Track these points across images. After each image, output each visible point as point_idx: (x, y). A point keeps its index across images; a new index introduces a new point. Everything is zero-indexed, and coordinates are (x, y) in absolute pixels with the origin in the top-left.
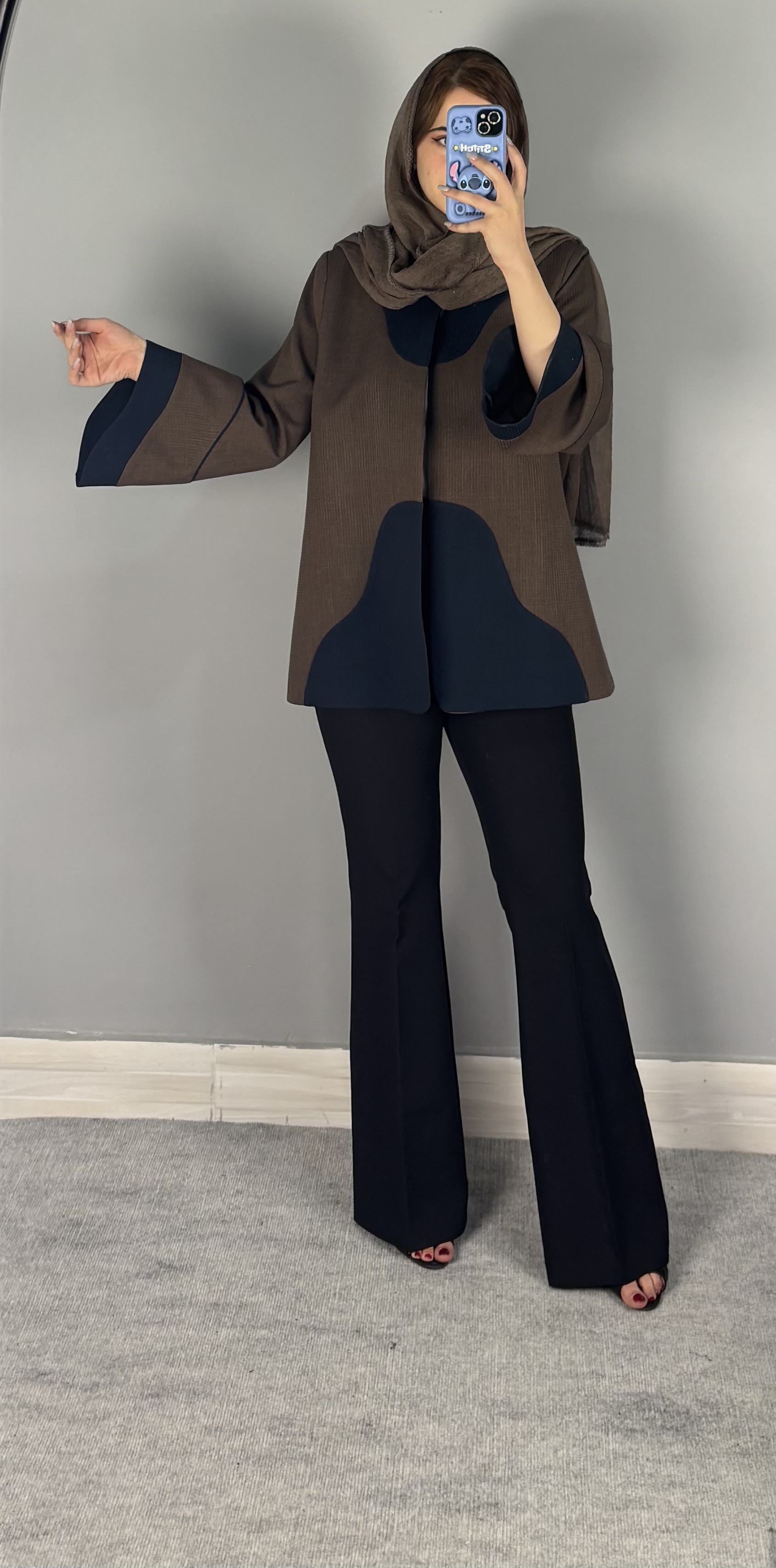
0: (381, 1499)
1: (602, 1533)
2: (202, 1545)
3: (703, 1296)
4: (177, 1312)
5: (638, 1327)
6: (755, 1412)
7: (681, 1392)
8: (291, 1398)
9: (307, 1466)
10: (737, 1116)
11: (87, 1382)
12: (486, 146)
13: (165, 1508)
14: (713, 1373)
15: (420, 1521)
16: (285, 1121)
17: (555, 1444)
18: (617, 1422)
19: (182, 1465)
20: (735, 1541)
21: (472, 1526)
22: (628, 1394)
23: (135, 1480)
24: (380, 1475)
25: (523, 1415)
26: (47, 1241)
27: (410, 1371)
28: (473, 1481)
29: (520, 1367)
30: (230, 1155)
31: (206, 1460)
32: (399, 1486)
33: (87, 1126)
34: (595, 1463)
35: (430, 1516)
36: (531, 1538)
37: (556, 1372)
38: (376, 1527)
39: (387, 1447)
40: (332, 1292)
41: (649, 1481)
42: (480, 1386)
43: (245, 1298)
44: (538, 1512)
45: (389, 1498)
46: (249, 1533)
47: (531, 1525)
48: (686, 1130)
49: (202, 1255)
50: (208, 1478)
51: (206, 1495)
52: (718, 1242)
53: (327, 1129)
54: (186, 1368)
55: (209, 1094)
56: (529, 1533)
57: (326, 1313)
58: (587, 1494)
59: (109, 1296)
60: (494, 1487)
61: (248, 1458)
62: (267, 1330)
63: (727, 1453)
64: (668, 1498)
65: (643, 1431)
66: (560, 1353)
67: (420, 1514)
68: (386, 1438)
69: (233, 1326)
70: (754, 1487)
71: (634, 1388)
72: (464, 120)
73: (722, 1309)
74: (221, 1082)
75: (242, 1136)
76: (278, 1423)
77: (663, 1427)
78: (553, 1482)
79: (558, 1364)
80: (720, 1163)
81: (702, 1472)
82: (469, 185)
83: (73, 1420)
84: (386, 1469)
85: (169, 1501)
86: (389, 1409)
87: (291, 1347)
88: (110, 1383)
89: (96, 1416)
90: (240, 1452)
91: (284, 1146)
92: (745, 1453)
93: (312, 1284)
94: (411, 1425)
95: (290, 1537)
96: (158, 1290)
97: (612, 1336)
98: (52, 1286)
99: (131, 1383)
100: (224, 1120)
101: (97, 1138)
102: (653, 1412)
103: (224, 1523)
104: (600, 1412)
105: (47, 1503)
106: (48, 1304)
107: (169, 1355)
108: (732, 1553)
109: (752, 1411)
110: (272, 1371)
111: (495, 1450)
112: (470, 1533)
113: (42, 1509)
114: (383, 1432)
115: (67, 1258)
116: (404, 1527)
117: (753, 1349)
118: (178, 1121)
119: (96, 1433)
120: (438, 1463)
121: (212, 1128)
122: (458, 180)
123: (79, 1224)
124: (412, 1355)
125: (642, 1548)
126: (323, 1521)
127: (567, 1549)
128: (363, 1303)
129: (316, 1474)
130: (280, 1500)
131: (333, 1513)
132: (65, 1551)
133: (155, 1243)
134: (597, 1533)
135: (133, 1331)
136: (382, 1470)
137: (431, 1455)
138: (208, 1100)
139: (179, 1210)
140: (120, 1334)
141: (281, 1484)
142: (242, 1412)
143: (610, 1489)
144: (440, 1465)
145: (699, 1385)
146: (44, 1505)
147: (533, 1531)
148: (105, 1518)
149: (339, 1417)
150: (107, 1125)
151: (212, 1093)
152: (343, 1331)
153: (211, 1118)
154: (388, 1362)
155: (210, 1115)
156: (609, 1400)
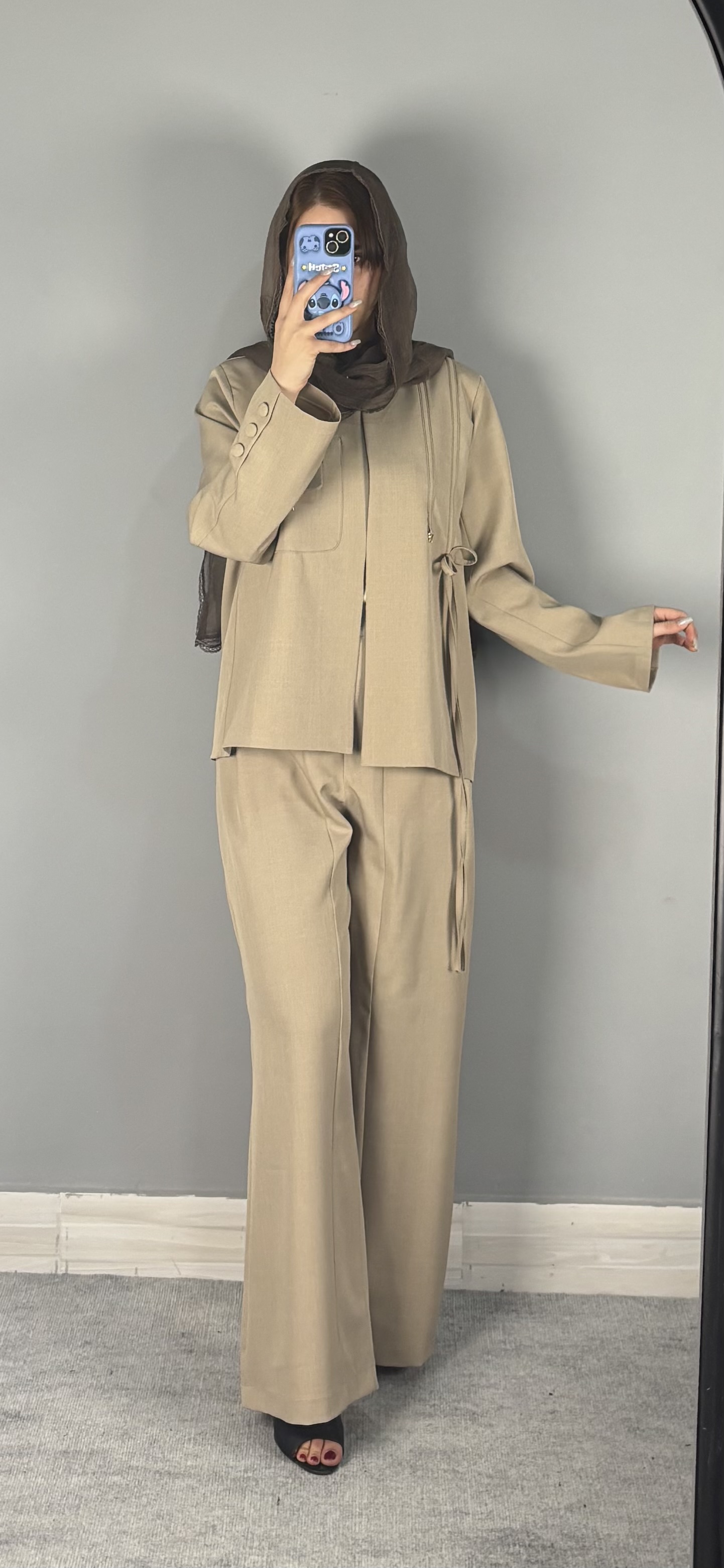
3: (568, 1433)
4: (26, 1460)
6: (621, 1545)
7: (547, 1527)
8: (146, 1542)
10: (605, 1259)
12: (334, 265)
16: (134, 1271)
22: (493, 1531)
25: (386, 1553)
29: (382, 1507)
30: (77, 1306)
37: (419, 1511)
40: (186, 1438)
43: (97, 1444)
48: (552, 1275)
49: (49, 1404)
52: (583, 1382)
53: (178, 1279)
54: (35, 1515)
55: (54, 1246)
57: (181, 1458)
62: (120, 1476)
66: (422, 1492)
69: (84, 1473)
71: (499, 1524)
72: (312, 239)
73: (587, 1446)
74: (67, 1232)
75: (90, 1287)
77: (528, 1561)
79: (420, 1503)
80: (587, 1306)
82: (318, 305)
86: (247, 1549)
87: (144, 1493)
91: (133, 1297)
96: (3, 1439)
100: (69, 1272)
102: (517, 1547)
104: (463, 1548)
109: (619, 1544)
110: (125, 1517)
117: (620, 1486)
118: (21, 1273)
121: (57, 1280)
138: (54, 1253)
139: (25, 1362)
145: (565, 1519)
151: (57, 1245)
152: (199, 1475)
153: (56, 1271)
154: (246, 1504)
155: (54, 1269)
156: (471, 1535)
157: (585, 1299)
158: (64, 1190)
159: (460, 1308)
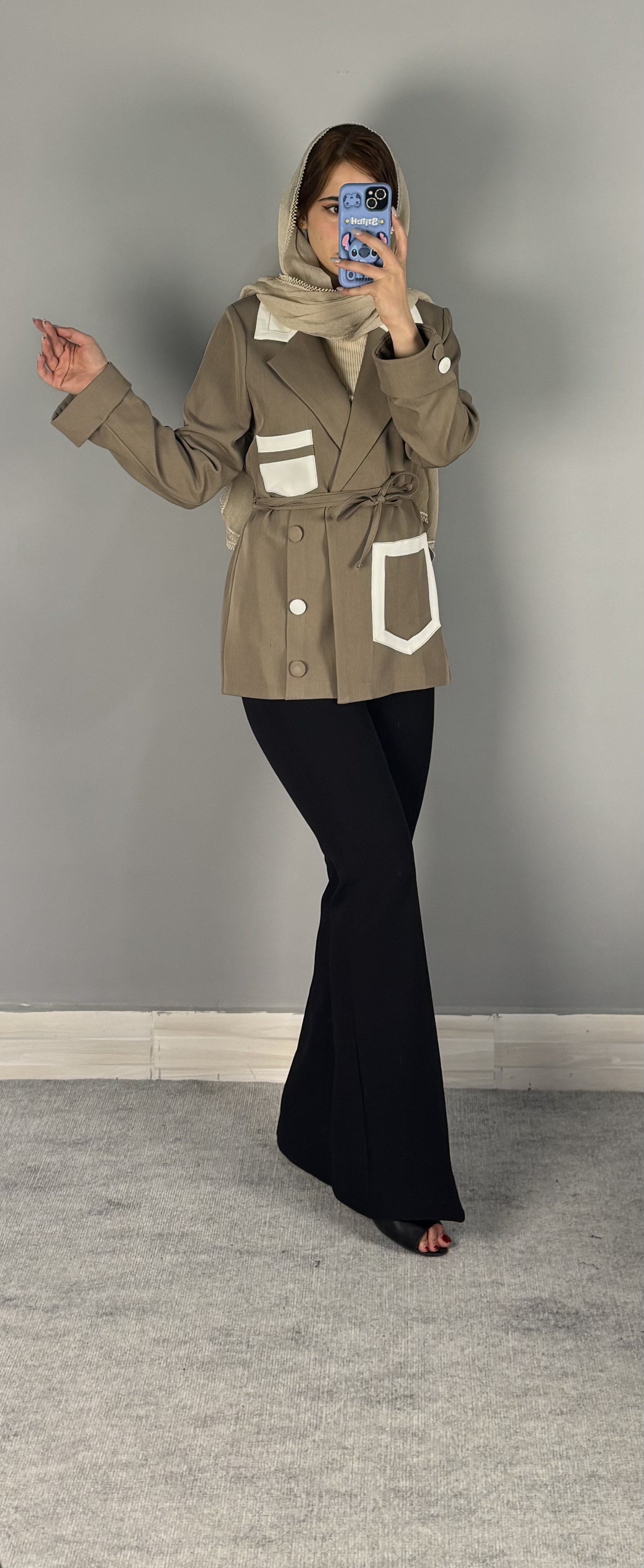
0: (311, 1394)
1: (504, 1417)
2: (154, 1439)
3: (588, 1214)
4: (126, 1241)
5: (532, 1242)
6: (636, 1311)
7: (571, 1296)
8: (229, 1312)
9: (245, 1370)
10: (616, 1061)
11: (49, 1305)
12: (374, 219)
13: (121, 1410)
14: (599, 1279)
15: (345, 1412)
16: (216, 1077)
17: (462, 1343)
18: (515, 1323)
19: (135, 1372)
20: (621, 1420)
21: (391, 1415)
22: (525, 1300)
23: (94, 1385)
24: (309, 1374)
25: (434, 1320)
26: (10, 1186)
27: (334, 1285)
28: (391, 1376)
29: (430, 1280)
30: (169, 1107)
31: (155, 1368)
32: (326, 1383)
33: (41, 1087)
34: (497, 1359)
35: (354, 1408)
36: (443, 1423)
37: (461, 1282)
38: (306, 1419)
39: (315, 1351)
40: (263, 1221)
41: (545, 1372)
42: (395, 1296)
43: (186, 1228)
44: (450, 1402)
45: (317, 1394)
46: (195, 1428)
47: (442, 1412)
48: (571, 1074)
49: (146, 1193)
50: (158, 1382)
51: (156, 1396)
52: (601, 1168)
53: (255, 1083)
54: (135, 1290)
55: (149, 1056)
56: (441, 1420)
57: (258, 1239)
58: (491, 1384)
59: (65, 1230)
60: (409, 1382)
61: (192, 1365)
62: (206, 1255)
63: (612, 1346)
64: (562, 1386)
65: (538, 1329)
66: (464, 1266)
67: (345, 1406)
68: (313, 1344)
69: (177, 1252)
70: (636, 1375)
71: (529, 1294)
72: (354, 196)
73: (604, 1224)
74: (159, 1044)
75: (179, 1091)
76: (218, 1333)
77: (556, 1326)
78: (461, 1376)
79: (462, 1275)
80: (601, 1101)
81: (591, 1364)
82: (360, 254)
83: (37, 1337)
84: (314, 1369)
85: (125, 1403)
86: (316, 1318)
87: (227, 1269)
88: (69, 1305)
89: (57, 1335)
90: (185, 1360)
91: (217, 1100)
92: (628, 1346)
93: (245, 1215)
94: (335, 1332)
95: (231, 1430)
96: (108, 1224)
97: (510, 1250)
98: (14, 1224)
99: (87, 1304)
100: (162, 1079)
101: (50, 1096)
102: (546, 1314)
103: (173, 1419)
104: (500, 1315)
105: (16, 1410)
106: (11, 1239)
107: (120, 1279)
108: (619, 1432)
109: (633, 1310)
110: (211, 1290)
111: (409, 1350)
112: (390, 1421)
113: (12, 1414)
114: (311, 1338)
115: (27, 1200)
116: (331, 1417)
117: (633, 1258)
118: (122, 1080)
119: (57, 1348)
120: (360, 1363)
121: (152, 1085)
122: (350, 249)
123: (35, 1170)
124: (335, 1273)
125: (540, 1428)
126: (261, 1415)
127: (475, 1432)
128: (291, 1228)
129: (253, 1376)
130: (221, 1399)
131: (268, 1408)
132: (34, 1449)
133: (104, 1184)
134: (500, 1417)
135: (88, 1260)
136: (311, 1370)
137: (353, 1356)
138: (149, 1062)
139: (125, 1156)
140: (76, 1263)
141: (222, 1385)
142: (186, 1326)
143: (510, 1380)
144: (362, 1364)
145: (587, 1289)
146: (13, 1411)
147: (444, 1417)
148: (68, 1421)
149: (272, 1326)
150: (58, 1086)
151: (151, 1055)
152: (274, 1254)
153: (151, 1077)
154: (314, 1279)
155: (149, 1074)
156: (508, 1304)
157: (599, 1095)
158: (156, 1009)
159: (493, 1105)
